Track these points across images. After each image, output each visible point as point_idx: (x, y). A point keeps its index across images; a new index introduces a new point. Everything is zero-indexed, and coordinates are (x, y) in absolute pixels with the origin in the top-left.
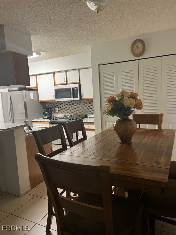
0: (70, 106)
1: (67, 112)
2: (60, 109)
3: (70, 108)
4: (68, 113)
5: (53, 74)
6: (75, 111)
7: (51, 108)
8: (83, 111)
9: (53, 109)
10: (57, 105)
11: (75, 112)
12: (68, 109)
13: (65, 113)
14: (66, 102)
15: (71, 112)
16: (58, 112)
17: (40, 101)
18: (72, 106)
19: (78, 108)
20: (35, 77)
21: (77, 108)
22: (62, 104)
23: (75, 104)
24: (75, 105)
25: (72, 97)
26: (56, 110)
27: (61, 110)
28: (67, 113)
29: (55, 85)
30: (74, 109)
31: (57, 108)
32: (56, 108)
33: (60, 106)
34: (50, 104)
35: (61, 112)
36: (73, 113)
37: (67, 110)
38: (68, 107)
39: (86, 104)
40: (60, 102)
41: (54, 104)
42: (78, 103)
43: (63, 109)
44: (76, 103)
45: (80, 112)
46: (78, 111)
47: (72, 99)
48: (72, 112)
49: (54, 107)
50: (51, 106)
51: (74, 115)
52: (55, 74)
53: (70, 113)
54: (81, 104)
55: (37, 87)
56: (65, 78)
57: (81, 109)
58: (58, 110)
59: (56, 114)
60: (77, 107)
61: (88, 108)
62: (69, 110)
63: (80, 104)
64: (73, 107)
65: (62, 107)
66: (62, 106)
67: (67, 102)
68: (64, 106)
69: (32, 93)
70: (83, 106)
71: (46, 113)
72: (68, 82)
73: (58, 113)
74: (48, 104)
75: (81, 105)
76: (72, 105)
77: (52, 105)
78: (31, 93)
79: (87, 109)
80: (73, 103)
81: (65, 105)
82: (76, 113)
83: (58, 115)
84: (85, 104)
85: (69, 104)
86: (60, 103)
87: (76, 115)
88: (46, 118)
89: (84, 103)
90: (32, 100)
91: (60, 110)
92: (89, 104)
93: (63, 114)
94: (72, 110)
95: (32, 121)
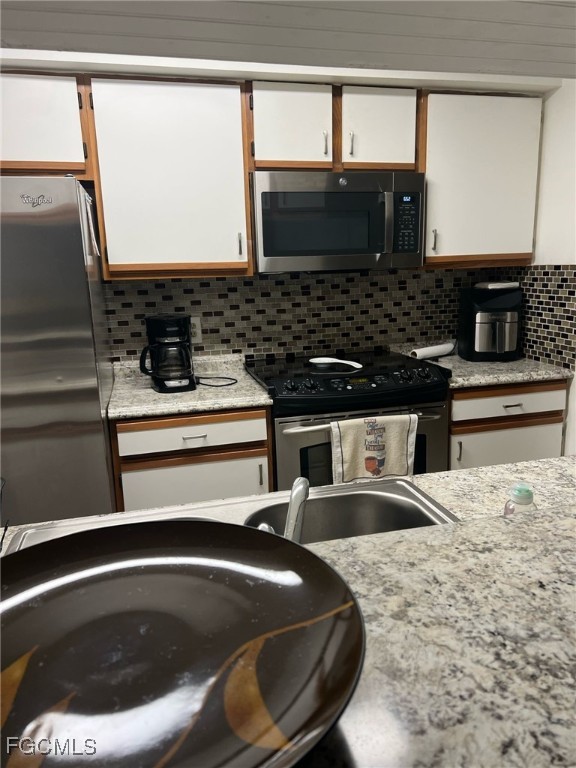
0: (287, 305)
1: (267, 340)
2: (213, 322)
3: (286, 316)
4: (273, 345)
8: (360, 329)
10: (197, 297)
11: (315, 337)
12: (271, 323)
13: (253, 345)
15: (287, 338)
18: (298, 305)
19: (337, 313)
21: (325, 315)
22: (234, 290)
23: (318, 293)
24: (320, 298)
27: (225, 330)
28: (263, 346)
30: (312, 321)
33: (219, 302)
35: (226, 341)
36: (302, 343)
37: (265, 328)
38: (271, 312)
39: (381, 290)
41: (176, 292)
42: (336, 286)
43: (240, 324)
44: (326, 286)
45: (346, 335)
46: (331, 331)
48: (296, 338)
53: (280, 345)
54: (354, 291)
57: (349, 319)
60: (329, 309)
61: (394, 311)
62: (278, 328)
63: (345, 292)
64: (302, 311)
65: (229, 314)
66: (235, 307)
68: (245, 307)
70: (365, 301)
73: (201, 349)
75: (350, 297)
76: (302, 299)
77: (158, 299)
79: (386, 316)
80: (308, 287)
81: (250, 301)
84: (375, 290)
85: (276, 294)
89: (374, 284)
91: (215, 331)
92: (401, 289)
93: (234, 352)
94: (297, 328)
95: (111, 415)
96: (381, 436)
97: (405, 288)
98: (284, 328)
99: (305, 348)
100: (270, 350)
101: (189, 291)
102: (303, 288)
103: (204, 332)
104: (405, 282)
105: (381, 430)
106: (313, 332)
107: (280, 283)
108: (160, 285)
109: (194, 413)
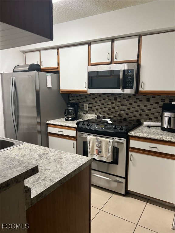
0: (110, 103)
1: (104, 112)
2: (91, 106)
3: (109, 106)
4: (105, 114)
5: (86, 46)
6: (117, 111)
7: (77, 104)
8: (132, 113)
9: (80, 105)
10: (88, 99)
11: (118, 113)
12: (105, 107)
13: (100, 113)
14: (102, 96)
15: (109, 113)
16: (87, 110)
17: (62, 91)
18: (113, 103)
19: (124, 107)
20: (56, 51)
21: (121, 107)
22: (96, 97)
23: (119, 100)
24: (119, 102)
25: (121, 87)
26: (85, 107)
27: (94, 108)
28: (103, 114)
29: (89, 64)
30: (117, 108)
31: (87, 105)
32: (85, 104)
33: (92, 100)
34: (77, 97)
35: (93, 111)
36: (114, 114)
37: (104, 109)
38: (105, 104)
39: (140, 101)
40: (93, 94)
41: (83, 97)
42: (125, 98)
43: (97, 107)
44: (122, 98)
45: (127, 114)
46: (122, 112)
47: (119, 91)
48: (112, 113)
49: (81, 101)
50: (78, 100)
51: (115, 118)
52: (92, 45)
53: (107, 114)
54: (130, 100)
55: (58, 68)
56: (110, 53)
57: (129, 109)
58: (87, 107)
59: (84, 113)
60: (122, 105)
61: (144, 108)
62: (107, 109)
63: (128, 100)
64: (114, 105)
65: (95, 104)
66: (96, 102)
67: (106, 96)
68: (99, 102)
69: (50, 77)
70: (134, 104)
71: (70, 111)
72: (115, 60)
73: (88, 112)
74: (72, 96)
75: (129, 102)
76: (114, 101)
77: (79, 98)
78: (48, 77)
79: (141, 110)
80: (116, 98)
82: (119, 115)
83: (87, 115)
84: (138, 101)
85: (107, 99)
86: (92, 96)
87: (120, 118)
88: (70, 119)
89: (137, 99)
90: (49, 88)
91: (91, 108)
92: (147, 101)
93: (95, 114)
94: (112, 110)
95: (47, 122)
96: (100, 144)
97: (149, 101)
98: (109, 109)
99: (114, 116)
100: (104, 115)
101: (86, 97)
102: (114, 98)
103: (89, 108)
104: (149, 99)
105: (100, 142)
106: (117, 112)
107: (108, 96)
108: (80, 95)
109: (61, 126)
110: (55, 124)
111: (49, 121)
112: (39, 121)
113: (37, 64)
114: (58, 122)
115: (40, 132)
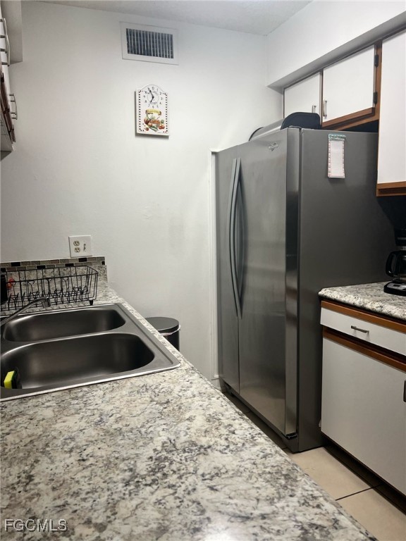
17: (382, 190)
55: (375, 111)
69: (341, 143)
78: (332, 143)
95: (320, 293)
109: (362, 309)
110: (343, 299)
111: (328, 290)
112: (294, 285)
113: (312, 113)
114: (356, 293)
115: (296, 320)
